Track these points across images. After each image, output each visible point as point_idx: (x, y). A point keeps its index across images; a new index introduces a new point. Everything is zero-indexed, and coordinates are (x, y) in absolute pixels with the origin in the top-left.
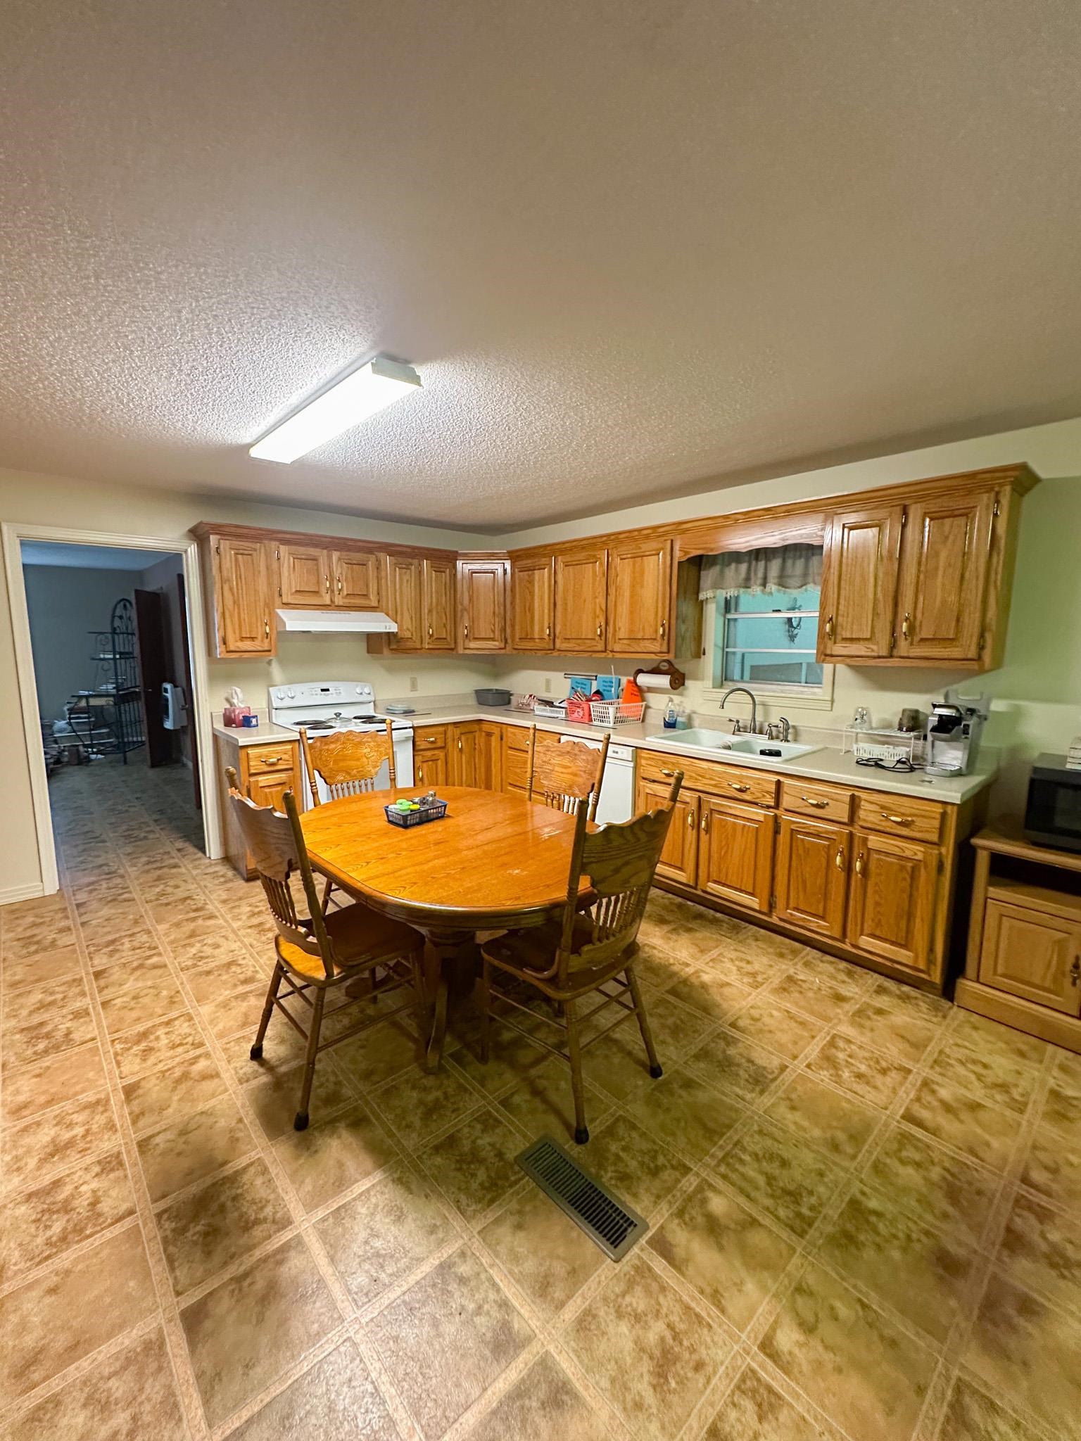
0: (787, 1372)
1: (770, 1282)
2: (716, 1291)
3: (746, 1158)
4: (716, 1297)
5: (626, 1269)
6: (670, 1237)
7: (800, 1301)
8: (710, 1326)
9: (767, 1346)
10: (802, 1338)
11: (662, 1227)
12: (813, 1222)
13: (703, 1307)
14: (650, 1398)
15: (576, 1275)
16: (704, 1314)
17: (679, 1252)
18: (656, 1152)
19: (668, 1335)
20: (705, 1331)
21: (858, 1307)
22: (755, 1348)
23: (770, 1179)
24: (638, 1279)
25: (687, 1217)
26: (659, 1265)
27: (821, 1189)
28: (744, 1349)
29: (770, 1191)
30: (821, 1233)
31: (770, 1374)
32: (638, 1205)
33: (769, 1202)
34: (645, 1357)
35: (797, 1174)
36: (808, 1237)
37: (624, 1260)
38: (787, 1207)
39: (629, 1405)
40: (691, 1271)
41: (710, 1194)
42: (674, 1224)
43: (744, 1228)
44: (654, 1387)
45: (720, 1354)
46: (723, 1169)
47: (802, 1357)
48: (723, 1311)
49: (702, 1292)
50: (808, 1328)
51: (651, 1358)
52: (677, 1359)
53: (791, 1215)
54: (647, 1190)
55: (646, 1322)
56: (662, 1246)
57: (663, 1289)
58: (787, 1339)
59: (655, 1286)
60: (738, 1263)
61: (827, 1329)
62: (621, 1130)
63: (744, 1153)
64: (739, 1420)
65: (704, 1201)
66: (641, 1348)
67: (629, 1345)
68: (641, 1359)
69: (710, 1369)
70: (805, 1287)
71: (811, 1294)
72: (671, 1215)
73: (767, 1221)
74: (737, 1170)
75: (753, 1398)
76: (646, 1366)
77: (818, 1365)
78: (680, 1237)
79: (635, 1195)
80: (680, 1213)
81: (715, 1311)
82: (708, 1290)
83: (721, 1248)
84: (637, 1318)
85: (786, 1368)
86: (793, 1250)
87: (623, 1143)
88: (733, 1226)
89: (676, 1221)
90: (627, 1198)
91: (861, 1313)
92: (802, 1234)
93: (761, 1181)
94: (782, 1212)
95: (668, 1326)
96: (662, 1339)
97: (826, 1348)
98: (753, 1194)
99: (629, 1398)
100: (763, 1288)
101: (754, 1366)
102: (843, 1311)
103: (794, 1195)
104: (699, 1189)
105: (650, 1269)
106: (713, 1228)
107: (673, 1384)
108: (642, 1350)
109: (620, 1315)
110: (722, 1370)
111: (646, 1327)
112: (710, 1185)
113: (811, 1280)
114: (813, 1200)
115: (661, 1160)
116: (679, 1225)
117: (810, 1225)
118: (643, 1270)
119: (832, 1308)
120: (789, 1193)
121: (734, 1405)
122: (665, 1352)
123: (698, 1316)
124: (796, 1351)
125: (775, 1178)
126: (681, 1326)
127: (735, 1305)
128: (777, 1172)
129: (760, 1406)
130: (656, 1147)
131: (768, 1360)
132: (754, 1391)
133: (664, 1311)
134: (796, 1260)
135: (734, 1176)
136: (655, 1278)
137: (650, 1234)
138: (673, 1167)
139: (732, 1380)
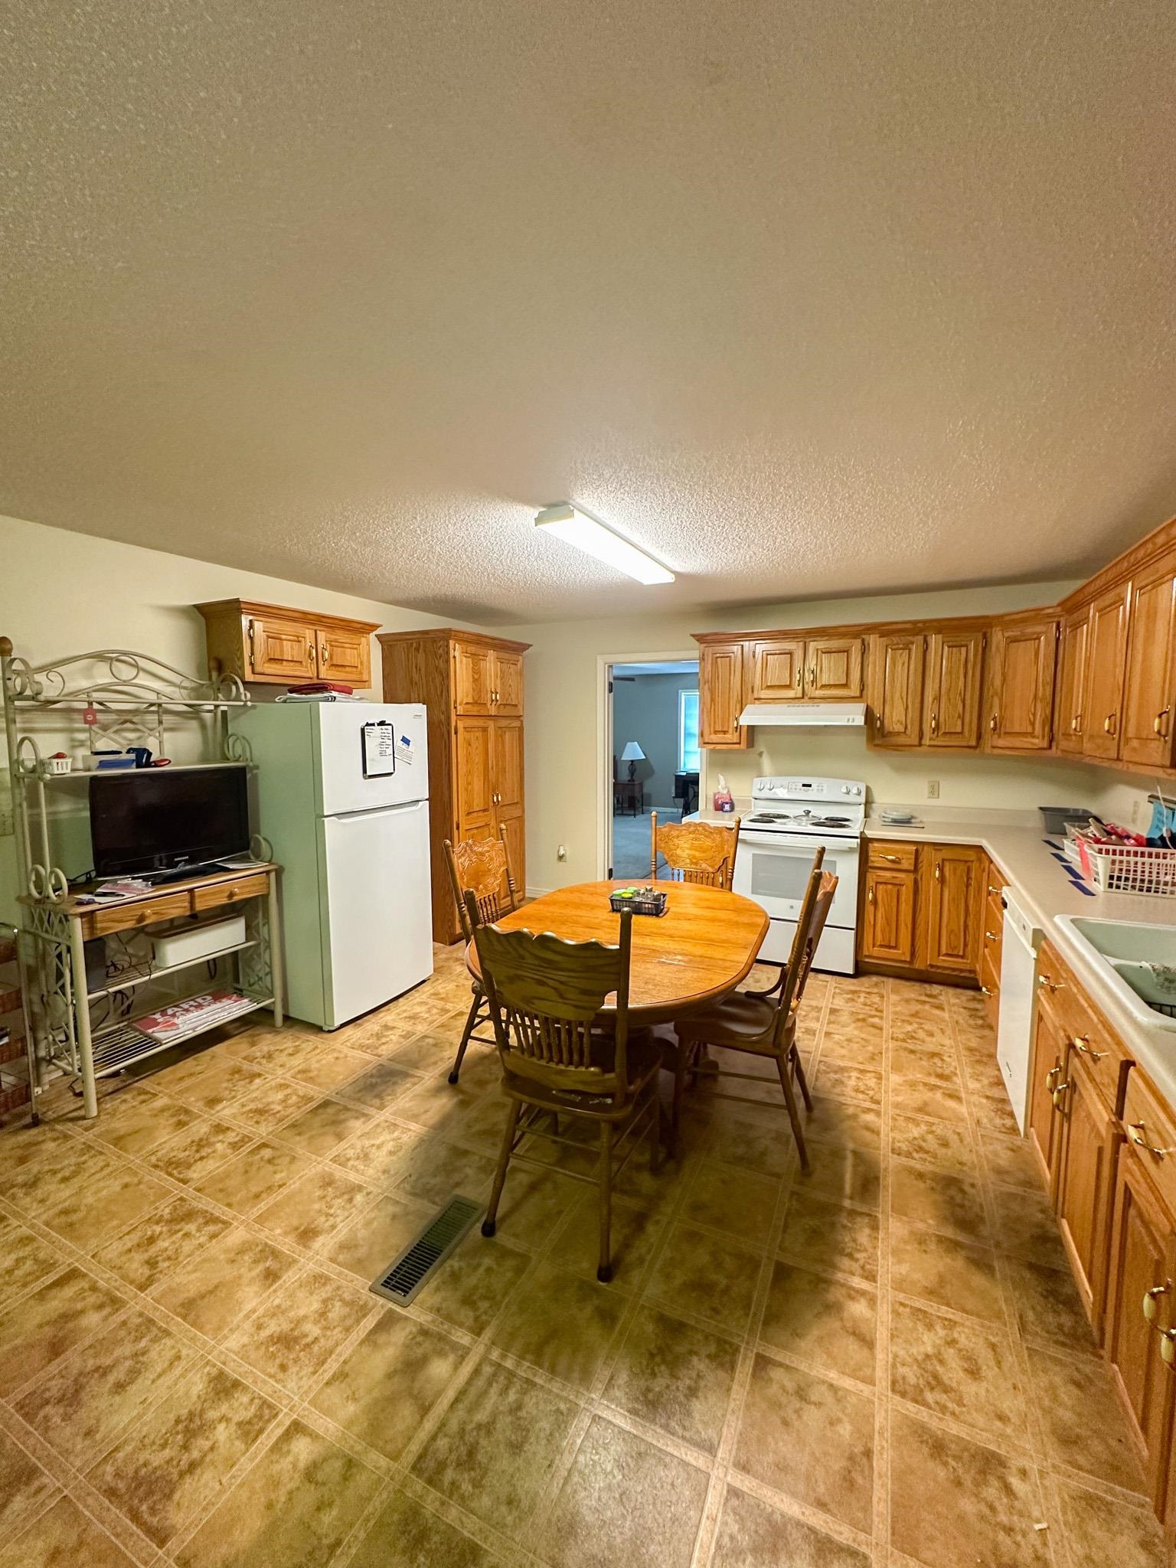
0: (272, 1450)
1: (356, 1429)
2: (347, 1375)
3: (512, 1396)
4: (341, 1376)
5: (364, 1297)
6: (398, 1327)
7: (338, 1464)
8: (314, 1373)
9: (297, 1428)
10: (302, 1465)
11: (406, 1318)
12: (434, 1487)
13: (332, 1366)
14: (264, 1334)
15: (359, 1265)
16: (326, 1366)
17: (382, 1338)
18: (493, 1298)
19: (309, 1339)
20: (311, 1369)
21: (331, 1540)
22: (295, 1416)
23: (487, 1428)
24: (356, 1308)
25: (420, 1339)
26: (370, 1322)
27: (486, 1501)
28: (294, 1406)
29: (469, 1427)
30: (420, 1497)
31: (274, 1432)
32: (428, 1294)
33: (453, 1426)
34: (292, 1325)
35: (504, 1464)
36: (413, 1476)
37: (374, 1296)
38: (451, 1450)
39: (262, 1321)
40: (365, 1350)
41: (451, 1358)
42: (411, 1328)
43: (415, 1398)
44: (272, 1336)
45: (291, 1384)
46: (487, 1370)
47: (285, 1464)
48: (327, 1384)
49: (345, 1362)
50: (310, 1474)
51: (292, 1330)
52: (288, 1348)
53: (441, 1457)
54: (445, 1299)
55: (319, 1321)
56: (387, 1322)
57: (347, 1330)
58: (302, 1450)
59: (349, 1322)
60: (376, 1393)
61: (309, 1497)
62: (511, 1263)
63: (518, 1392)
64: (241, 1404)
65: (441, 1354)
66: (299, 1322)
67: (302, 1312)
68: (291, 1322)
69: (280, 1376)
70: (354, 1470)
71: (345, 1478)
72: (421, 1324)
73: (429, 1425)
74: (490, 1384)
75: (255, 1416)
76: (286, 1327)
77: (274, 1483)
78: (399, 1336)
79: (437, 1289)
80: (424, 1332)
81: (327, 1376)
82: (347, 1368)
83: (390, 1376)
84: (323, 1314)
85: (276, 1448)
86: (395, 1457)
87: (495, 1267)
88: (417, 1385)
89: (414, 1330)
90: (433, 1284)
91: (325, 1542)
92: (416, 1468)
93: (481, 1416)
94: (442, 1443)
95: (316, 1338)
96: (306, 1336)
97: (290, 1493)
98: (461, 1406)
99: (266, 1319)
100: (349, 1424)
101: (281, 1416)
102: (328, 1518)
103: (469, 1460)
104: (455, 1347)
105: (364, 1316)
106: (411, 1366)
107: (271, 1349)
108: (298, 1322)
109: (325, 1301)
110: (279, 1386)
111: (316, 1322)
112: (463, 1358)
113: (362, 1481)
114: (466, 1487)
115: (484, 1305)
116: (411, 1333)
117: (430, 1482)
118: (364, 1310)
119: (330, 1505)
120: (471, 1454)
121: (252, 1400)
122: (296, 1340)
123: (323, 1363)
124: (290, 1458)
125: (489, 1433)
126: (316, 1348)
127: (334, 1395)
128: (498, 1436)
129: (249, 1422)
130: (499, 1297)
131: (285, 1428)
132: (261, 1417)
133: (329, 1333)
134: (383, 1462)
135: (480, 1383)
136: (358, 1321)
137: (399, 1309)
138: (476, 1319)
139: (271, 1396)
